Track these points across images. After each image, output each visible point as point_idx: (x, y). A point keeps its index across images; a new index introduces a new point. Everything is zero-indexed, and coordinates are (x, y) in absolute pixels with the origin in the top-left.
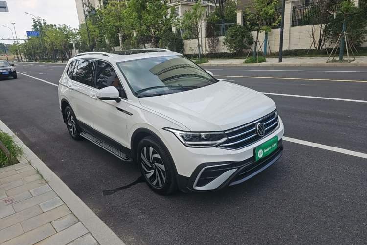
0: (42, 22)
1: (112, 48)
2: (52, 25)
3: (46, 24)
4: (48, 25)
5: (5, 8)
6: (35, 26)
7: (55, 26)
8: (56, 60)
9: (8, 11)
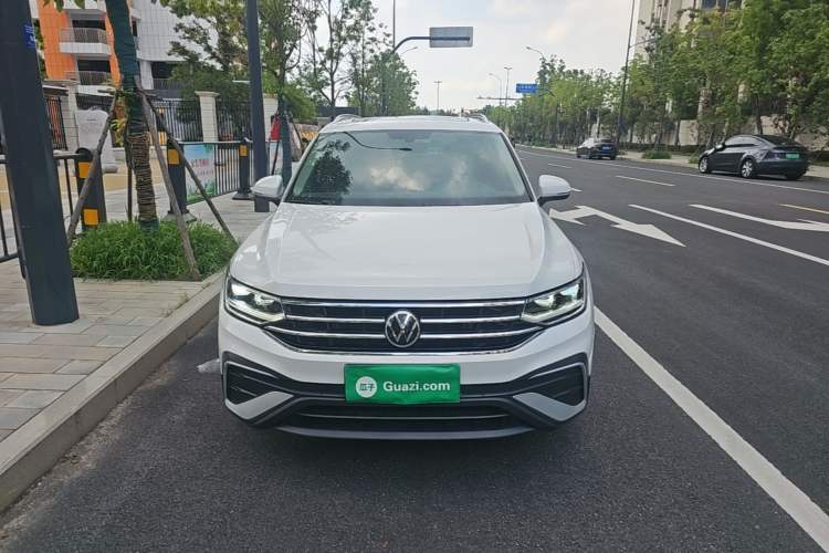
0: (556, 67)
1: (676, 124)
2: (576, 72)
3: (564, 70)
4: (569, 72)
5: (468, 39)
6: (542, 74)
7: (582, 72)
8: (553, 143)
9: (471, 45)
